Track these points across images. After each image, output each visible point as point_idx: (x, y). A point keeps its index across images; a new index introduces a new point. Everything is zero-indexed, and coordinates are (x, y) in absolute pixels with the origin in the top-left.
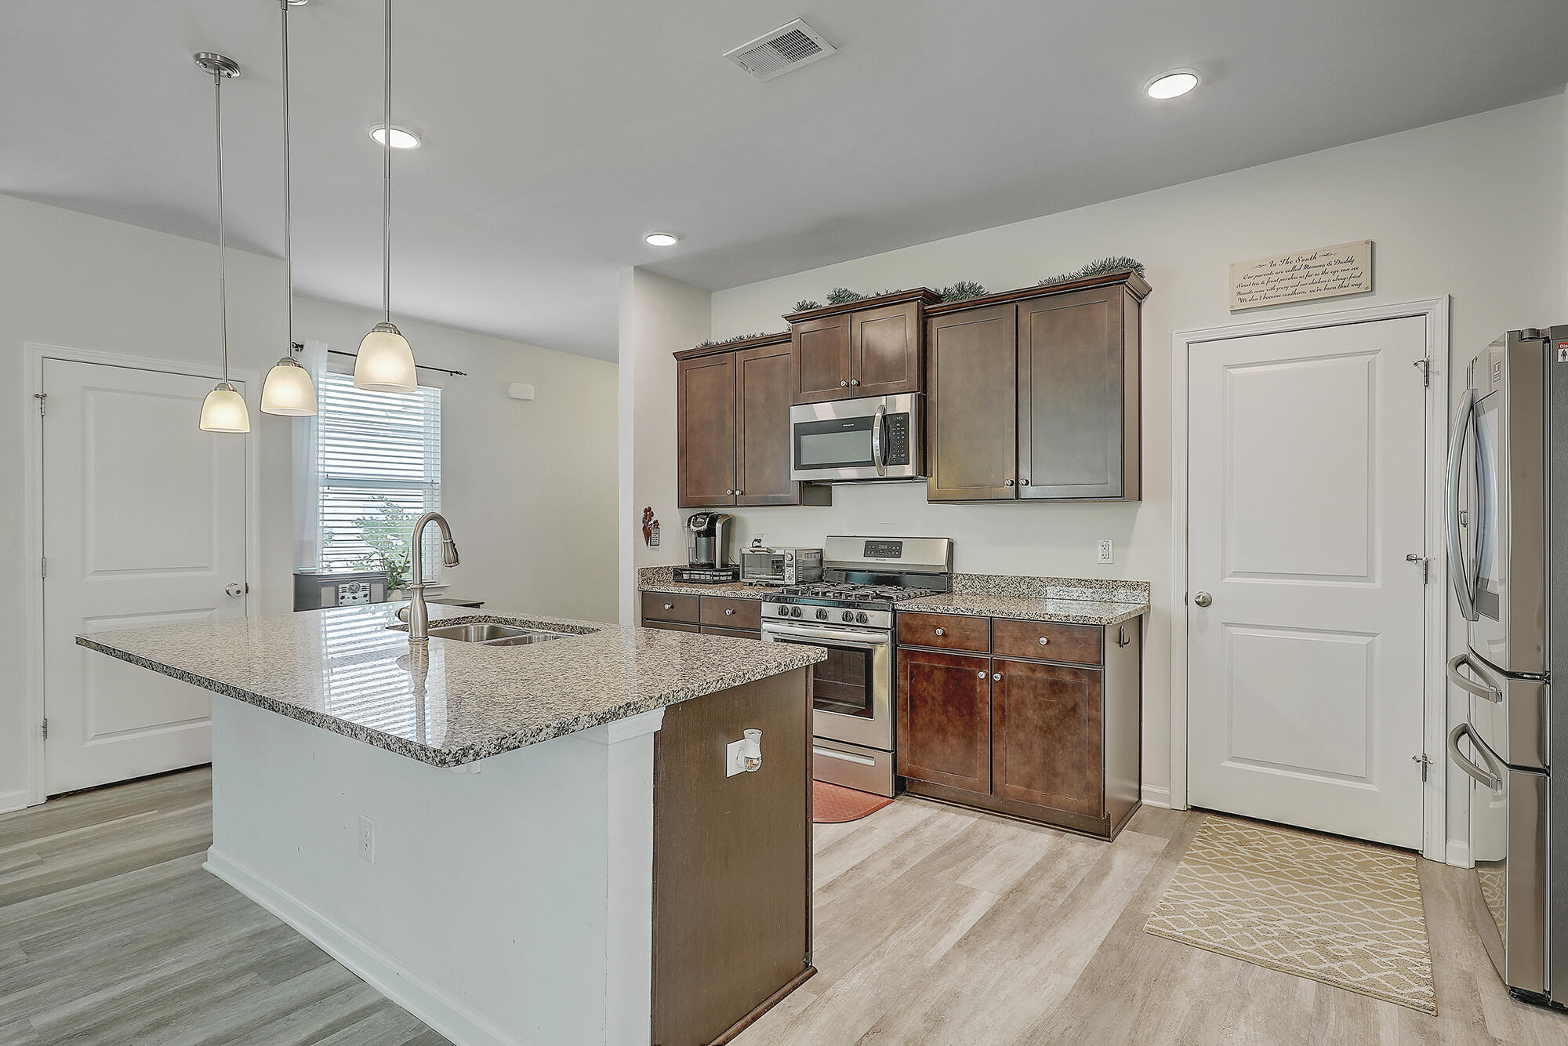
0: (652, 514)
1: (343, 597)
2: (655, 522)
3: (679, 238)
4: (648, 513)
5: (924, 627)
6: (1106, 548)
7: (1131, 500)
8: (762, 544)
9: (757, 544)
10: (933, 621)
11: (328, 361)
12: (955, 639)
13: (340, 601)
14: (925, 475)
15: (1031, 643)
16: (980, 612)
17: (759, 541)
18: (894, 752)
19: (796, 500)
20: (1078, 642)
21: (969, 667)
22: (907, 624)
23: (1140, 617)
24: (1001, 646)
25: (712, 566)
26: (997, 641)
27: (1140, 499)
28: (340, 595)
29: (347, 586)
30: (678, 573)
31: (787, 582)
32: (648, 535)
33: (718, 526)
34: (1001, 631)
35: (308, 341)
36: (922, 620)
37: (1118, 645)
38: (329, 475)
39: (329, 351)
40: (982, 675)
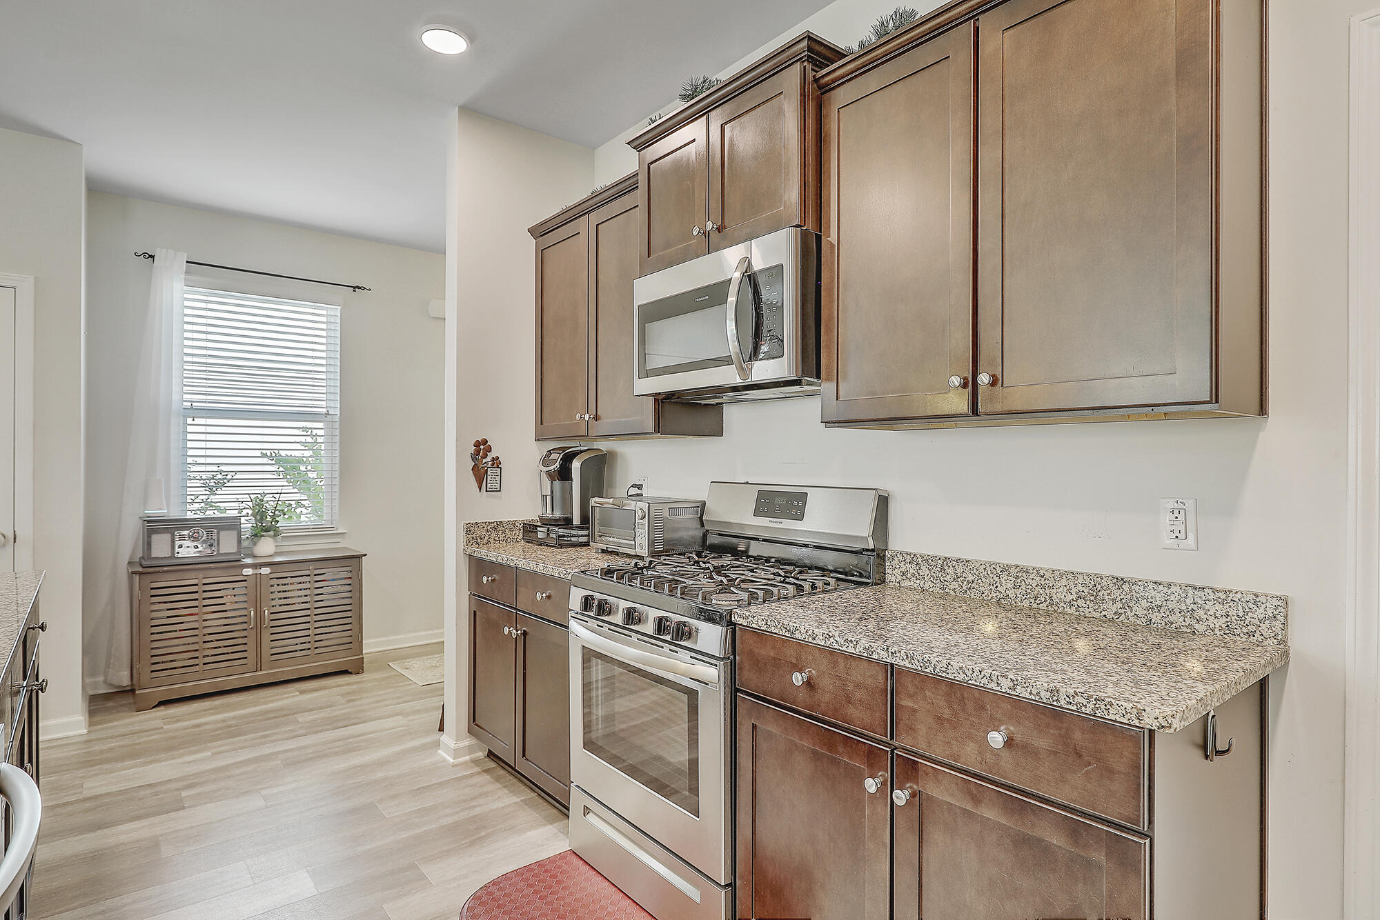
0: (489, 449)
1: (180, 547)
2: (493, 459)
3: (471, 38)
4: (482, 447)
5: (777, 662)
6: (1181, 517)
7: (1238, 413)
8: (645, 492)
9: (634, 491)
10: (791, 654)
11: (187, 272)
12: (827, 697)
13: (177, 550)
14: (818, 377)
15: (970, 737)
16: (869, 650)
17: (640, 487)
18: (731, 885)
19: (650, 425)
20: (1079, 756)
21: (850, 758)
22: (751, 653)
23: (1263, 684)
24: (911, 729)
25: (567, 522)
26: (904, 717)
27: (1262, 409)
28: (177, 543)
29: (186, 533)
30: (529, 530)
31: (639, 552)
32: (480, 476)
33: (576, 465)
34: (911, 696)
35: (158, 250)
36: (774, 647)
37: (1198, 754)
38: (194, 404)
39: (187, 262)
40: (871, 785)
